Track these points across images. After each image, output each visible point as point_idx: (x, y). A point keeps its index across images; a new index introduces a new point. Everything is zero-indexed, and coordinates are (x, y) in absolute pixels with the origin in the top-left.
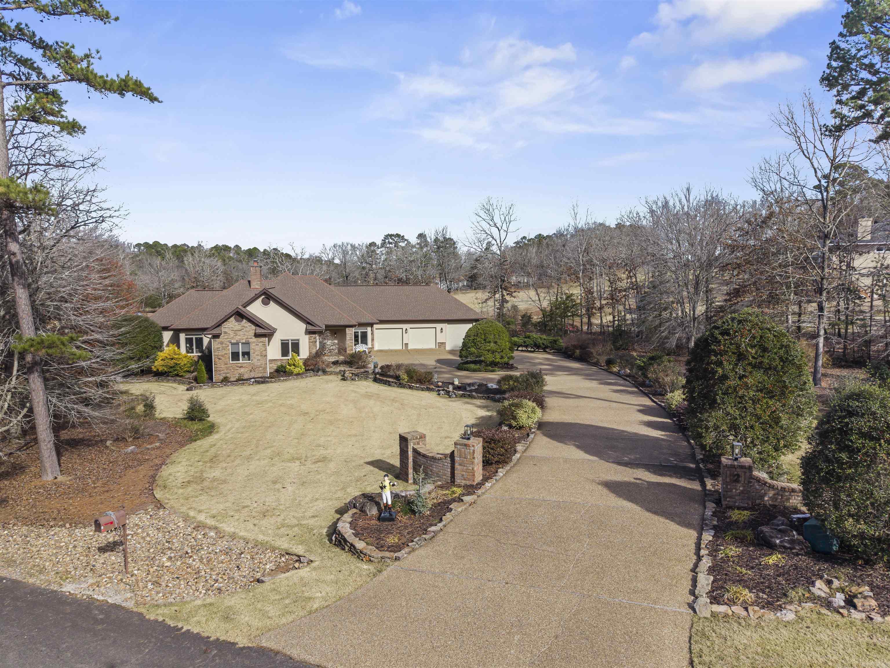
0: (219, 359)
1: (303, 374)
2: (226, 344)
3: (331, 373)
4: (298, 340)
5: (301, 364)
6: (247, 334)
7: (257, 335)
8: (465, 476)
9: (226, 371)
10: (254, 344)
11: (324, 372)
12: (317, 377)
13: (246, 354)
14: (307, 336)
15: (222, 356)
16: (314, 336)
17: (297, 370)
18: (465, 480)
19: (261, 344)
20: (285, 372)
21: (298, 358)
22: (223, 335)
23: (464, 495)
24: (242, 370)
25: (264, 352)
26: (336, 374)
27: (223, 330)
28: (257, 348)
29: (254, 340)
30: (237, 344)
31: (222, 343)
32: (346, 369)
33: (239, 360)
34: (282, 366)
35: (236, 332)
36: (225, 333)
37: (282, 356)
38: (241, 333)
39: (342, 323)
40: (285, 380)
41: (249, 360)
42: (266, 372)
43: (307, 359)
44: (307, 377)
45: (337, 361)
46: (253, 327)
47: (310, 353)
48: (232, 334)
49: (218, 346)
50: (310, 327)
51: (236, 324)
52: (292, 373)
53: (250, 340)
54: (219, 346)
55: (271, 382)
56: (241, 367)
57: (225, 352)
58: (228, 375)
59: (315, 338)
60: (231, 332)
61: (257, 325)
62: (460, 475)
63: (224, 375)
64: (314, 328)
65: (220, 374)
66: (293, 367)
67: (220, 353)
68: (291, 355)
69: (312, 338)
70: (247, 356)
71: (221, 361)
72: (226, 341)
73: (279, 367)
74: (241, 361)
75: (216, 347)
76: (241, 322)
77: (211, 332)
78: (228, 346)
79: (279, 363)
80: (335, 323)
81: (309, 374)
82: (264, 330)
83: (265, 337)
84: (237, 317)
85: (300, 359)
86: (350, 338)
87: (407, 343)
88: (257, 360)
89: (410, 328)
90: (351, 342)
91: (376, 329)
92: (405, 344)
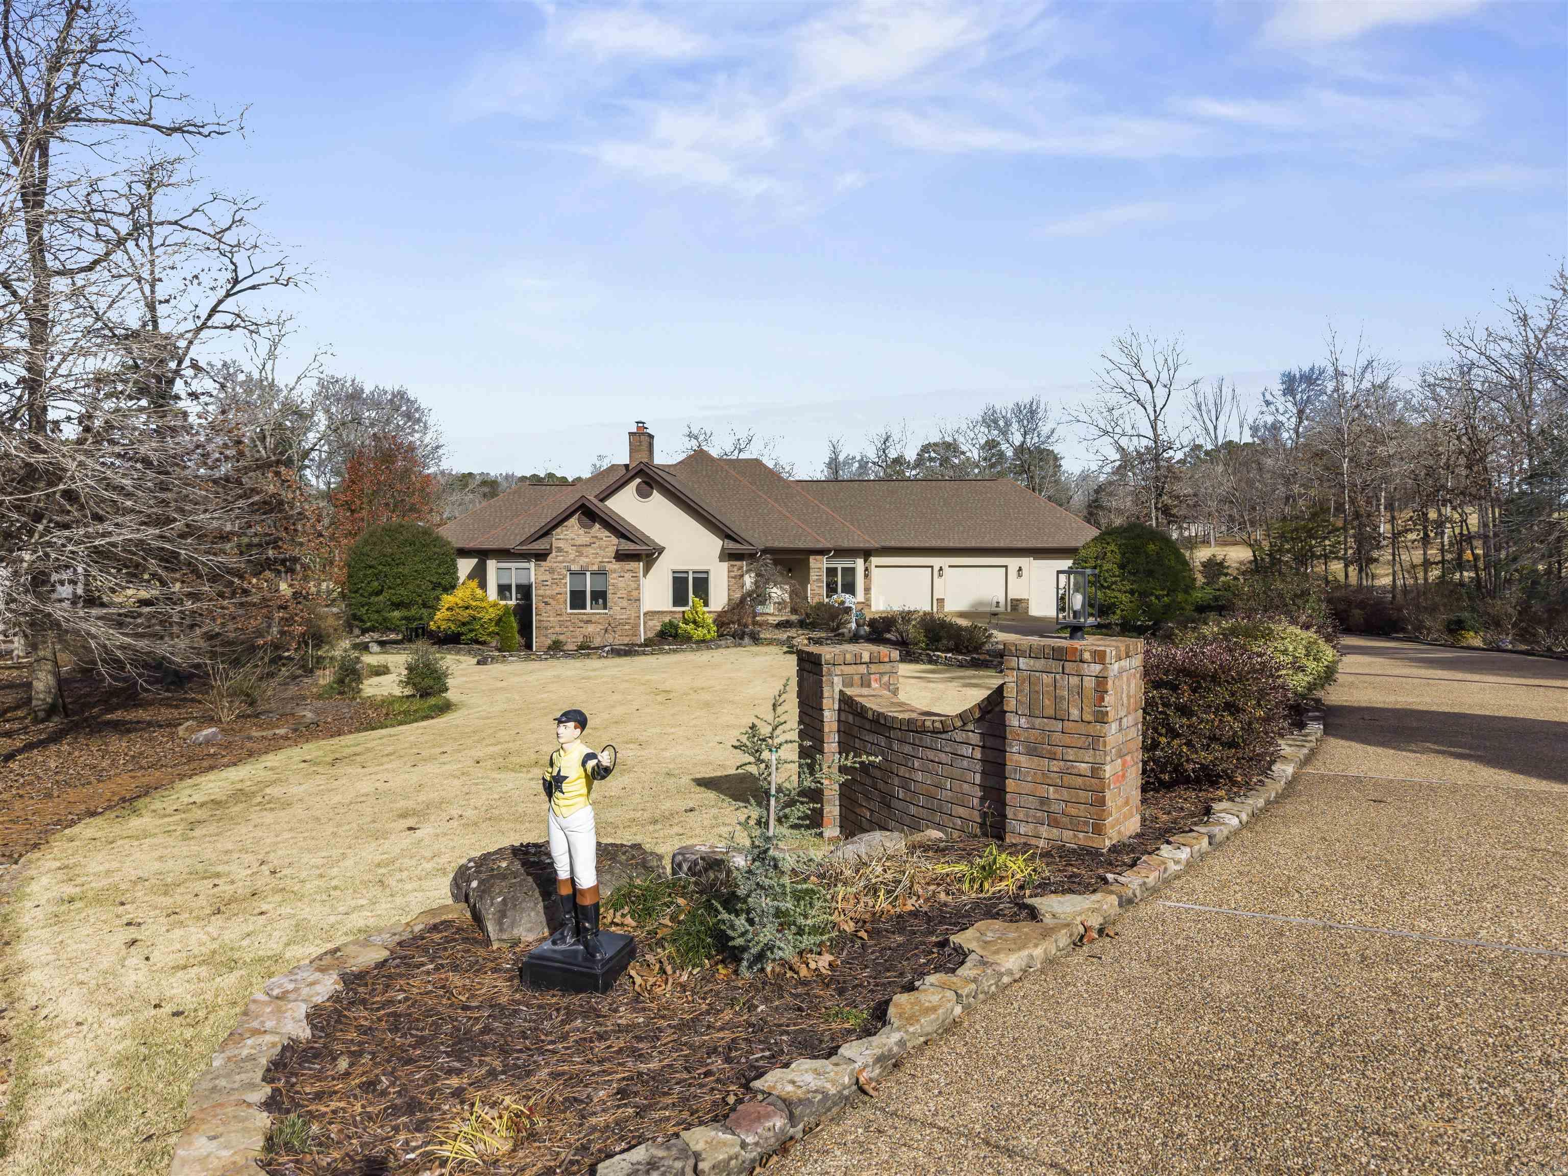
1: (711, 640)
2: (559, 574)
3: (770, 642)
4: (707, 572)
5: (710, 621)
6: (602, 553)
7: (621, 557)
8: (1056, 807)
9: (557, 629)
10: (614, 575)
11: (756, 639)
12: (740, 649)
13: (600, 597)
14: (725, 565)
15: (552, 597)
16: (738, 563)
17: (700, 633)
18: (1054, 823)
19: (628, 575)
20: (675, 636)
21: (706, 609)
22: (554, 554)
23: (1044, 887)
24: (590, 629)
25: (635, 593)
26: (780, 643)
28: (621, 583)
29: (616, 566)
32: (800, 633)
33: (584, 607)
34: (671, 623)
37: (675, 603)
38: (591, 551)
39: (801, 545)
40: (675, 651)
41: (605, 608)
42: (636, 634)
43: (722, 611)
44: (719, 647)
45: (787, 621)
46: (614, 540)
47: (729, 600)
48: (572, 554)
49: (544, 578)
50: (731, 545)
52: (690, 638)
53: (609, 567)
54: (547, 577)
55: (645, 653)
56: (589, 622)
57: (558, 590)
58: (561, 638)
59: (741, 568)
61: (623, 536)
62: (1032, 802)
63: (554, 637)
64: (738, 546)
65: (546, 636)
66: (692, 625)
67: (548, 592)
68: (691, 603)
69: (735, 569)
70: (601, 601)
71: (548, 607)
72: (561, 568)
73: (664, 625)
74: (588, 610)
75: (541, 578)
76: (591, 527)
77: (529, 547)
78: (565, 577)
79: (667, 620)
80: (786, 545)
81: (723, 642)
82: (638, 547)
83: (639, 561)
84: (583, 517)
85: (710, 612)
86: (817, 577)
87: (941, 599)
88: (621, 608)
89: (950, 566)
90: (819, 585)
91: (876, 566)
92: (937, 600)
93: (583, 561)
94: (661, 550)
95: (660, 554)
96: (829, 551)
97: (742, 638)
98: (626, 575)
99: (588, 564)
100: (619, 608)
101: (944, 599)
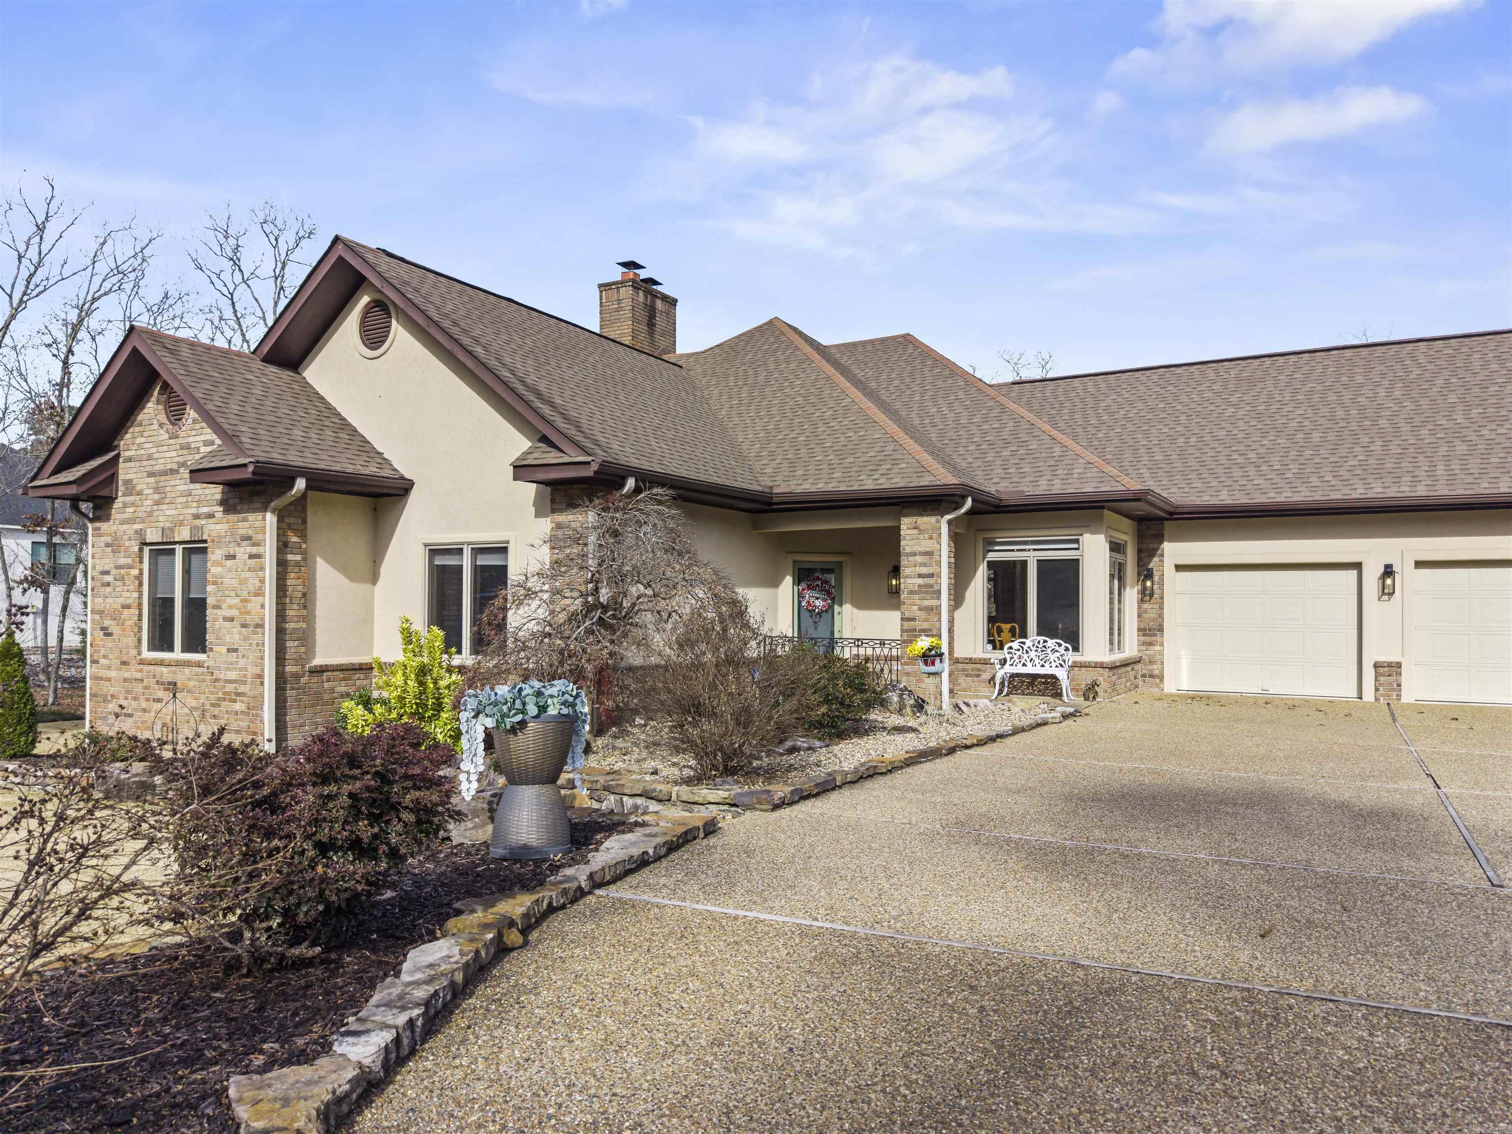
0: (106, 632)
4: (503, 551)
10: (218, 554)
19: (242, 553)
22: (120, 499)
27: (124, 472)
28: (230, 573)
29: (221, 525)
30: (168, 549)
31: (116, 545)
33: (172, 645)
35: (161, 481)
36: (130, 488)
41: (202, 649)
48: (149, 497)
49: (106, 564)
51: (165, 434)
53: (211, 529)
54: (109, 561)
60: (143, 484)
71: (110, 642)
74: (177, 653)
75: (101, 564)
86: (920, 581)
87: (1390, 665)
88: (228, 650)
89: (1419, 564)
90: (927, 603)
91: (1179, 568)
92: (1376, 666)
93: (166, 515)
94: (404, 489)
95: (399, 501)
96: (954, 500)
99: (177, 524)
100: (223, 650)
101: (1399, 665)
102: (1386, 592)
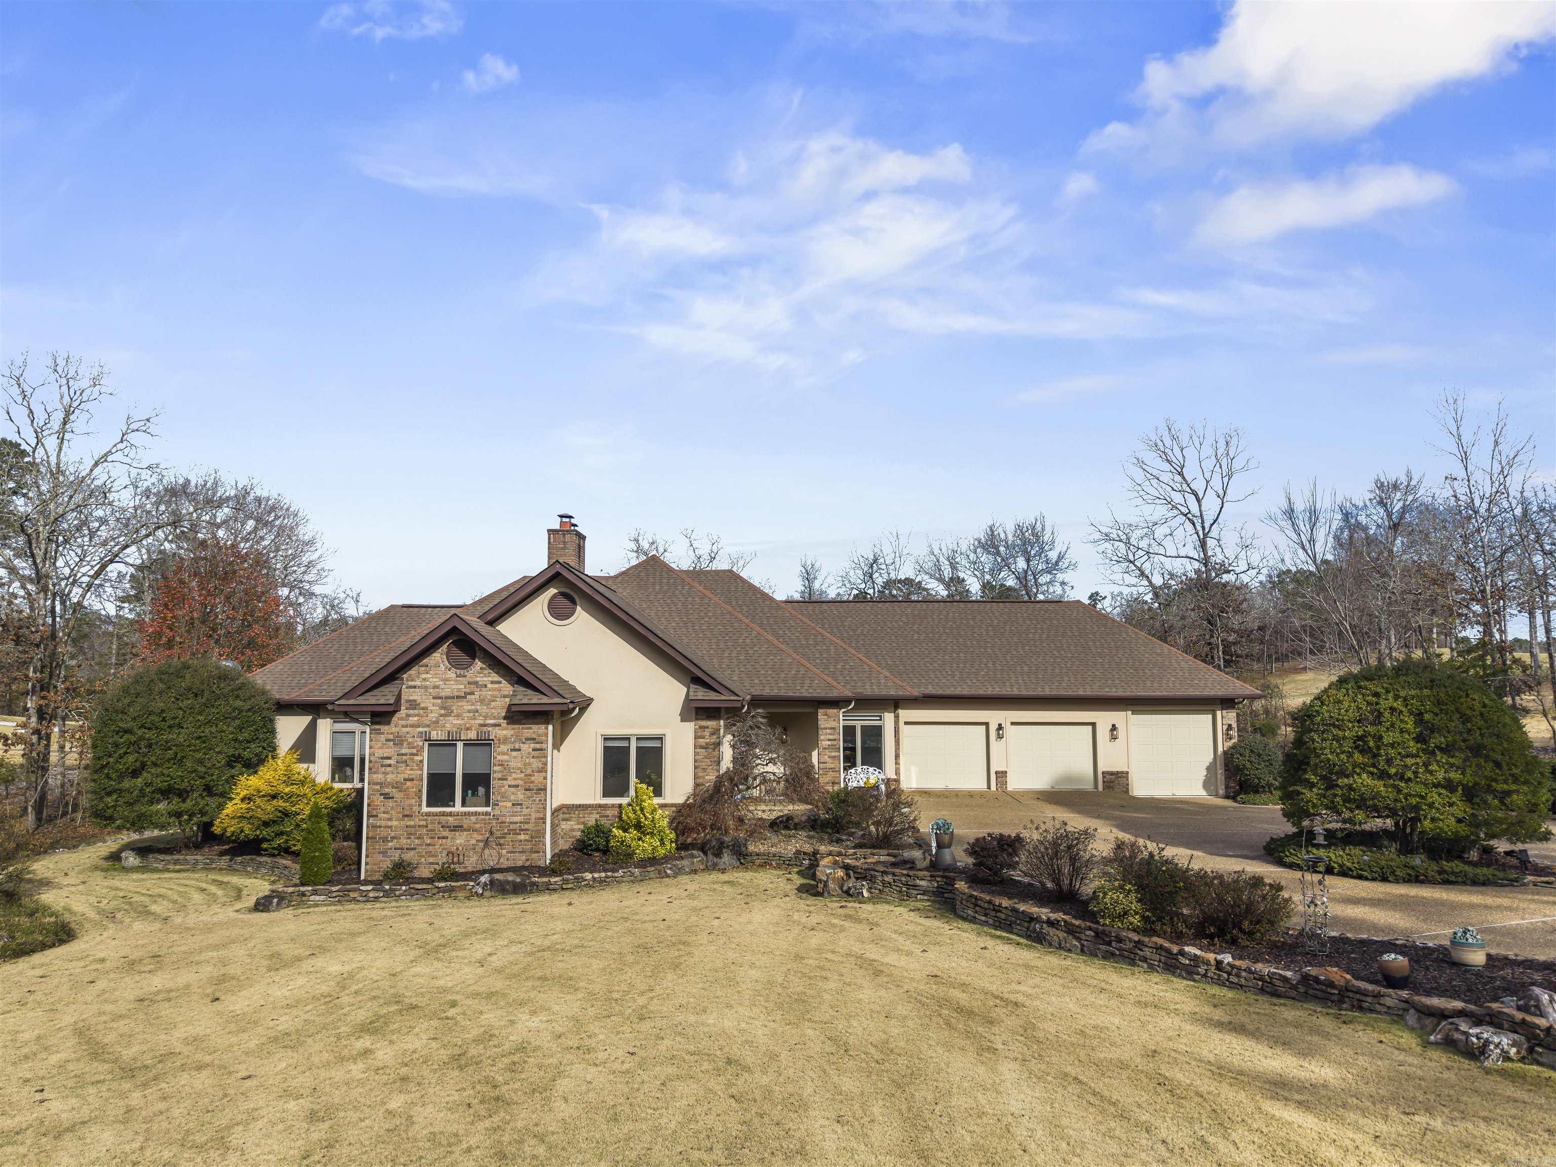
0: (387, 796)
1: (666, 859)
2: (411, 745)
3: (766, 862)
4: (660, 739)
5: (665, 823)
6: (484, 710)
7: (516, 716)
9: (404, 841)
10: (504, 748)
11: (742, 857)
12: (715, 876)
13: (479, 784)
14: (689, 728)
15: (397, 786)
16: (711, 724)
17: (645, 846)
19: (527, 748)
20: (606, 851)
21: (657, 801)
22: (403, 712)
24: (460, 839)
25: (537, 778)
26: (784, 863)
27: (407, 694)
28: (515, 759)
29: (506, 731)
30: (449, 744)
31: (398, 741)
32: (823, 849)
33: (451, 803)
34: (599, 829)
35: (447, 702)
36: (413, 705)
37: (606, 793)
38: (465, 706)
39: (805, 691)
40: (601, 881)
41: (487, 804)
42: (538, 849)
43: (685, 806)
44: (679, 872)
45: (789, 818)
46: (506, 688)
47: (697, 785)
48: (434, 710)
49: (386, 752)
50: (701, 694)
51: (451, 674)
52: (630, 855)
53: (496, 733)
54: (390, 751)
55: (548, 888)
56: (457, 828)
57: (408, 773)
58: (408, 856)
59: (716, 732)
60: (428, 703)
61: (521, 681)
63: (396, 855)
64: (712, 695)
65: (384, 853)
66: (634, 833)
67: (390, 778)
68: (632, 792)
69: (707, 733)
70: (481, 790)
71: (390, 803)
72: (413, 735)
73: (586, 832)
74: (458, 808)
75: (379, 753)
76: (467, 667)
77: (361, 700)
78: (420, 750)
79: (591, 820)
80: (783, 693)
81: (686, 862)
82: (545, 700)
83: (547, 723)
84: (456, 651)
85: (663, 806)
86: (829, 743)
87: (1002, 772)
88: (513, 805)
89: (1012, 724)
90: (833, 754)
91: (906, 723)
92: (996, 773)
93: (452, 723)
94: (585, 704)
95: (583, 710)
96: (848, 701)
97: (718, 855)
98: (524, 747)
99: (460, 729)
100: (509, 805)
101: (1006, 772)
102: (1000, 737)
